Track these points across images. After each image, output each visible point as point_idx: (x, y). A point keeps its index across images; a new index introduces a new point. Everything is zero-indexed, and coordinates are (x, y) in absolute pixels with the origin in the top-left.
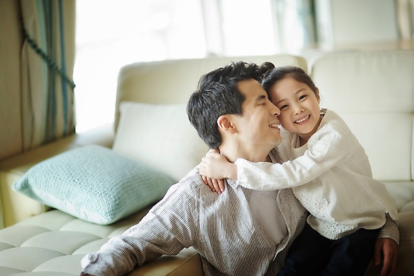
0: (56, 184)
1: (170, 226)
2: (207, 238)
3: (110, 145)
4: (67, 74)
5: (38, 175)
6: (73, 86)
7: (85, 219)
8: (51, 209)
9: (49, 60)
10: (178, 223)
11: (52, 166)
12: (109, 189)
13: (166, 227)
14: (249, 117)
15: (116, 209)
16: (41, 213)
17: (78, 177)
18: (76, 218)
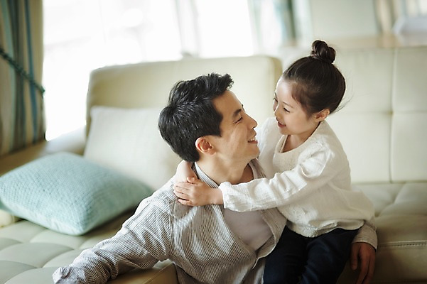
0: (26, 194)
1: (144, 242)
2: (182, 252)
3: (80, 151)
4: (36, 79)
5: (6, 185)
6: (42, 91)
7: (56, 229)
8: (20, 220)
9: (16, 65)
10: (151, 239)
11: (20, 176)
12: (81, 199)
13: (140, 242)
14: (228, 137)
15: (88, 219)
16: (10, 224)
17: (48, 187)
18: (47, 229)
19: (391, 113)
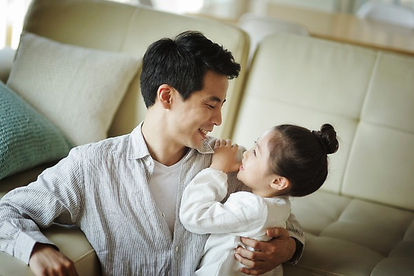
19: (358, 120)
